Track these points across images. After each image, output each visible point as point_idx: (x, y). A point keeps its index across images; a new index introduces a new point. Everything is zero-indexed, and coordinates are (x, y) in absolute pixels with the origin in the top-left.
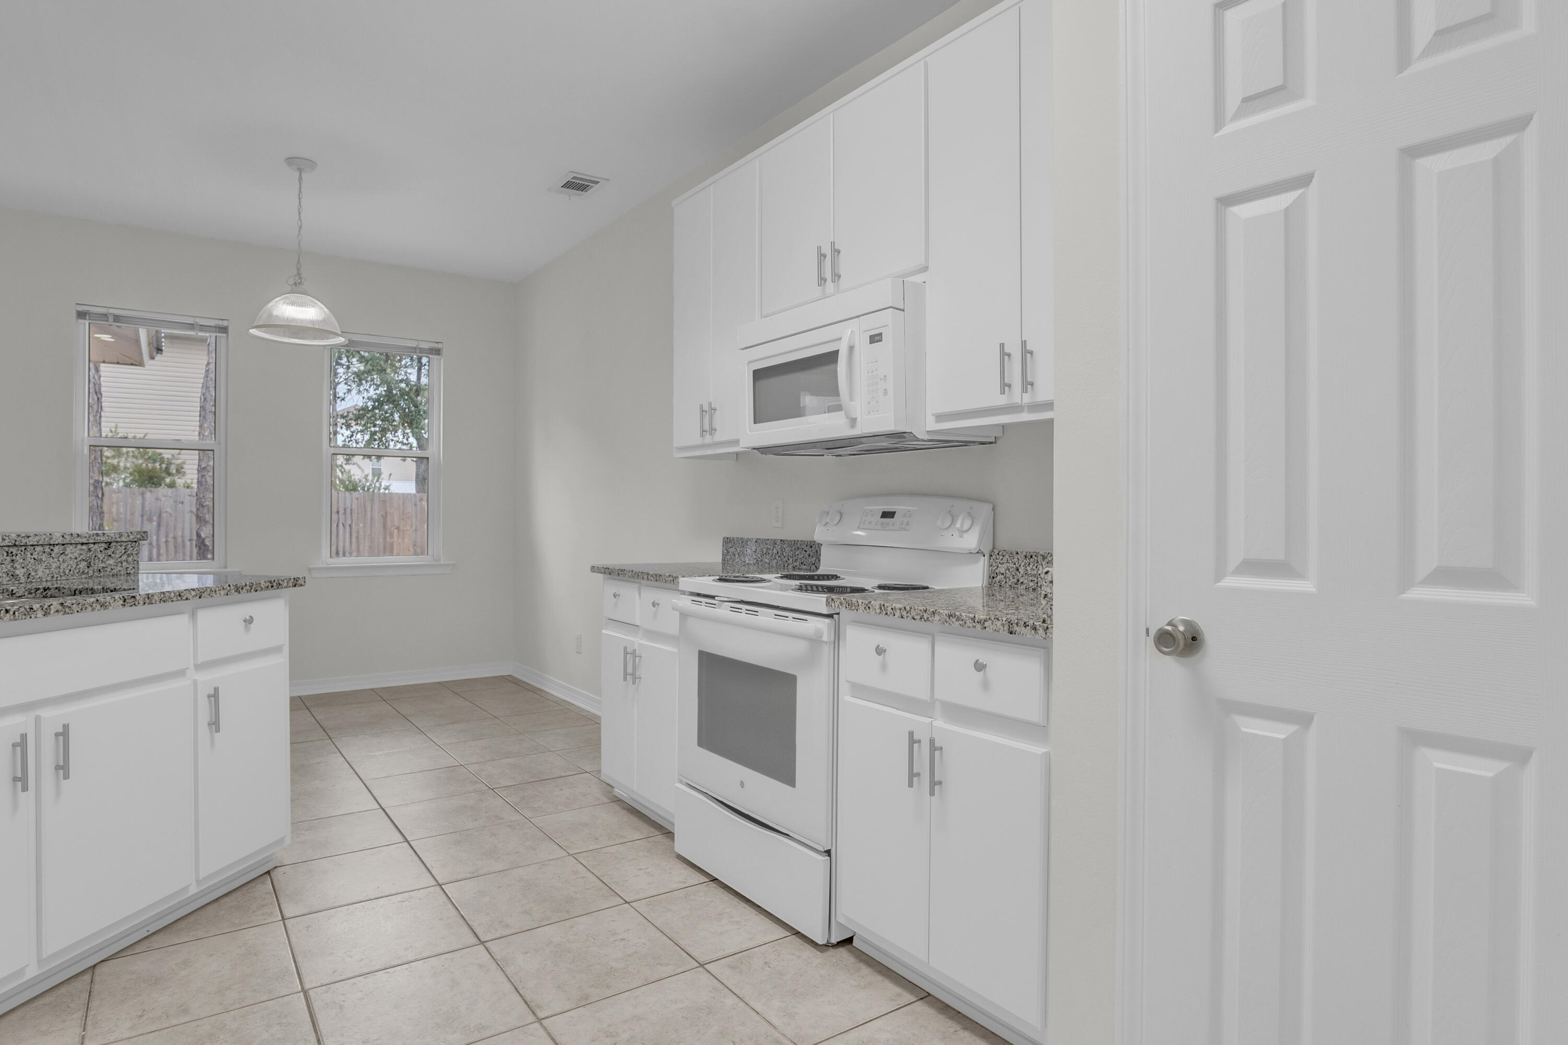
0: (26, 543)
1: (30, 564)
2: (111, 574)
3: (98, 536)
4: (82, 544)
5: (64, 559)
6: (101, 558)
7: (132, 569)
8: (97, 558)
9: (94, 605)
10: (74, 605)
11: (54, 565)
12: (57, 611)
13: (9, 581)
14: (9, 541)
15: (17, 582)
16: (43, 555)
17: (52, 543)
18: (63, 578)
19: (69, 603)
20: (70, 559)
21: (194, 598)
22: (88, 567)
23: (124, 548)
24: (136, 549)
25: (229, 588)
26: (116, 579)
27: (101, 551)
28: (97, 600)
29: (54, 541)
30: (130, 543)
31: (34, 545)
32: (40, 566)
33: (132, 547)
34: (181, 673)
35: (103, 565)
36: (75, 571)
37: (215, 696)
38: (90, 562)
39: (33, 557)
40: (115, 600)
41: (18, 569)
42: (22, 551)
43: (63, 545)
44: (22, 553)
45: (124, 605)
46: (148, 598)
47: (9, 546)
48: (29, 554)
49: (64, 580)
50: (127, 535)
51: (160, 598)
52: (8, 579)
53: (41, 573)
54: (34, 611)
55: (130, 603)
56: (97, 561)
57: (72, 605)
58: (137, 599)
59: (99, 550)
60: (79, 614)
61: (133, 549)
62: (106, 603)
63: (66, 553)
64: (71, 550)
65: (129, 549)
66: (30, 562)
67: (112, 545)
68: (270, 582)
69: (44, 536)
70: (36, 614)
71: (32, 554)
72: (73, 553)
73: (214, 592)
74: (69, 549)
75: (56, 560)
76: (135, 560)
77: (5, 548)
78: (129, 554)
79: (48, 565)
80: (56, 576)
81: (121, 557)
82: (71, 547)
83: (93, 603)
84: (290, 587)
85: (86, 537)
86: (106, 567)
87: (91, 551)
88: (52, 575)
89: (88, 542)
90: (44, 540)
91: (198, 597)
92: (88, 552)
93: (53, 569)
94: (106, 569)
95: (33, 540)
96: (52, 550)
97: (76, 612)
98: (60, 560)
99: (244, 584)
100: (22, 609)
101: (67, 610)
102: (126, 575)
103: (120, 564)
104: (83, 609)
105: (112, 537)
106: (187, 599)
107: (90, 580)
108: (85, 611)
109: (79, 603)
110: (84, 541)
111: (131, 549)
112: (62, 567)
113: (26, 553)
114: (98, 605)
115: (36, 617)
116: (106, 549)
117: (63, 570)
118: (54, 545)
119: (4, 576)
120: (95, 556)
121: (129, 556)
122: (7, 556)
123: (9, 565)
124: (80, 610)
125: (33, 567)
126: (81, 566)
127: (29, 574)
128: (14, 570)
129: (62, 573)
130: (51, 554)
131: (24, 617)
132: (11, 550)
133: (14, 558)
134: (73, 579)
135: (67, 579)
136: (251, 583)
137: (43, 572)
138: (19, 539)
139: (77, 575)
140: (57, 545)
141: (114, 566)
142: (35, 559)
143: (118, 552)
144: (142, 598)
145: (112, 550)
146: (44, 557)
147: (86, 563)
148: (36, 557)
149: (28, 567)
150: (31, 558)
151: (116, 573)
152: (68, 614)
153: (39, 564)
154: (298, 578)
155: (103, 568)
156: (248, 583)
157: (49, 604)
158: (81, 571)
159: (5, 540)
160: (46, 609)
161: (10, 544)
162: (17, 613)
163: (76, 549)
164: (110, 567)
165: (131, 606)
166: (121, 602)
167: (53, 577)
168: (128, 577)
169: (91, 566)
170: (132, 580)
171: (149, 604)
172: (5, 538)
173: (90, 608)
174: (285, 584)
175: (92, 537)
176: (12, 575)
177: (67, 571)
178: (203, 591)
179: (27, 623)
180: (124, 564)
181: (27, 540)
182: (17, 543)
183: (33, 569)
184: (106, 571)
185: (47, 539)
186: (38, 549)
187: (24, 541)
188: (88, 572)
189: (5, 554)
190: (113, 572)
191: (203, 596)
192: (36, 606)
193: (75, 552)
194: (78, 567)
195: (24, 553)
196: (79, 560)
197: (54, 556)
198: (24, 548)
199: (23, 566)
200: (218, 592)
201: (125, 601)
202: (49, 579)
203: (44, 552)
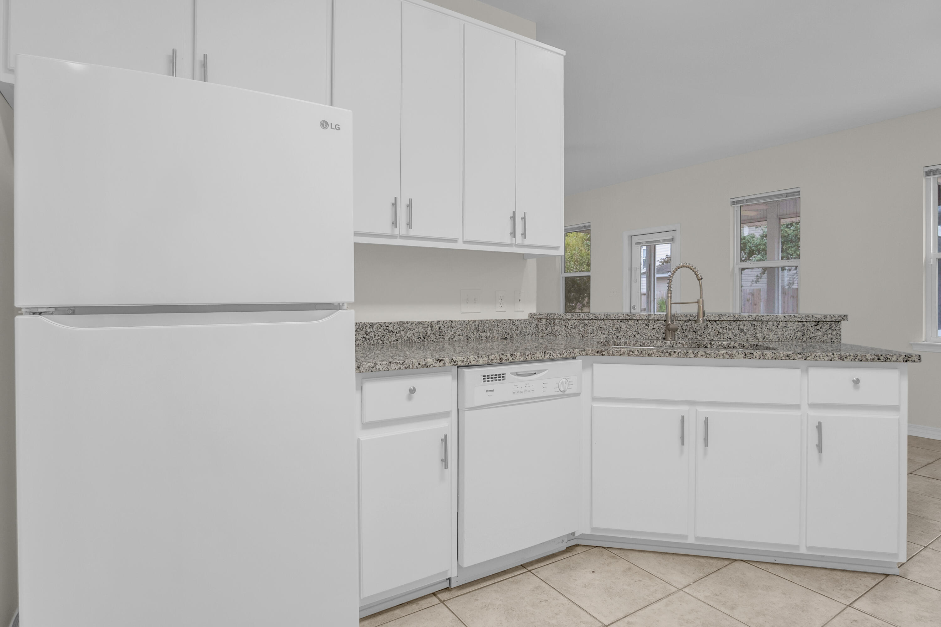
0: (762, 320)
1: (765, 331)
2: (819, 341)
3: (808, 317)
4: (798, 322)
5: (786, 330)
6: (812, 331)
7: (835, 339)
8: (809, 330)
9: (725, 355)
10: (712, 354)
11: (780, 333)
12: (702, 355)
13: (753, 339)
14: (752, 318)
15: (758, 341)
16: (773, 327)
17: (777, 320)
18: (786, 341)
19: (709, 352)
20: (790, 330)
21: (800, 359)
22: (803, 335)
23: (829, 325)
24: (838, 326)
25: (832, 356)
26: (823, 344)
27: (811, 326)
28: (727, 353)
29: (779, 319)
30: (833, 322)
31: (767, 321)
32: (771, 332)
33: (835, 325)
34: (797, 407)
35: (814, 335)
36: (794, 337)
37: (819, 427)
38: (804, 333)
39: (766, 327)
40: (739, 354)
41: (758, 334)
42: (760, 324)
43: (786, 321)
44: (760, 325)
45: (745, 358)
46: (763, 355)
47: (752, 321)
48: (764, 326)
49: (786, 342)
50: (830, 317)
51: (772, 356)
52: (752, 338)
53: (772, 337)
54: (689, 354)
55: (749, 357)
56: (809, 332)
57: (711, 353)
58: (755, 355)
59: (810, 325)
60: (715, 359)
61: (836, 327)
62: (732, 355)
63: (788, 326)
64: (791, 325)
65: (833, 326)
66: (765, 330)
67: (820, 323)
68: (877, 356)
69: (772, 316)
70: (690, 356)
71: (766, 326)
72: (792, 327)
73: (818, 357)
74: (789, 324)
75: (781, 330)
76: (838, 334)
77: (750, 322)
78: (833, 329)
79: (776, 332)
80: (781, 339)
81: (827, 331)
82: (791, 323)
83: (724, 354)
84: (900, 361)
85: (800, 318)
86: (816, 337)
87: (804, 326)
88: (779, 339)
89: (801, 320)
90: (773, 318)
91: (804, 359)
92: (802, 326)
93: (779, 335)
94: (815, 338)
95: (766, 318)
96: (778, 324)
97: (713, 357)
98: (784, 330)
99: (848, 354)
100: (683, 352)
101: (708, 356)
102: (831, 343)
103: (826, 336)
104: (718, 356)
105: (819, 318)
106: (794, 359)
107: (804, 344)
108: (719, 358)
109: (715, 353)
110: (799, 320)
111: (835, 326)
112: (785, 334)
113: (763, 325)
114: (727, 355)
115: (690, 357)
116: (815, 325)
117: (785, 336)
118: (780, 321)
119: (750, 336)
120: (808, 329)
121: (833, 330)
122: (752, 326)
123: (753, 331)
124: (715, 357)
125: (767, 333)
126: (797, 334)
127: (765, 337)
128: (756, 334)
129: (785, 338)
130: (778, 327)
131: (683, 356)
132: (754, 323)
133: (756, 327)
134: (793, 342)
135: (789, 342)
136: (856, 355)
137: (773, 336)
138: (758, 317)
139: (795, 340)
140: (782, 321)
141: (821, 336)
142: (768, 329)
143: (824, 328)
144: (758, 355)
145: (820, 326)
146: (773, 328)
147: (801, 333)
148: (768, 328)
149: (764, 333)
150: (766, 328)
151: (823, 340)
152: (709, 358)
153: (770, 332)
154: (911, 355)
155: (814, 337)
156: (852, 354)
157: (698, 351)
158: (798, 337)
159: (749, 317)
160: (696, 354)
161: (752, 320)
162: (679, 354)
163: (794, 325)
164: (819, 336)
165: (750, 358)
166: (743, 355)
167: (779, 340)
168: (833, 344)
169: (804, 335)
170: (835, 346)
171: (763, 359)
172: (749, 316)
173: (722, 357)
174: (894, 358)
175: (804, 318)
176: (755, 337)
177: (788, 337)
178: (808, 355)
179: (685, 360)
180: (829, 335)
181: (762, 318)
182: (756, 319)
183: (767, 334)
184: (816, 339)
185: (774, 318)
186: (770, 323)
187: (760, 319)
188: (802, 338)
189: (750, 325)
190: (821, 340)
191: (808, 359)
192: (690, 351)
193: (794, 326)
194: (795, 335)
195: (762, 325)
196: (796, 331)
197: (780, 328)
198: (761, 322)
199: (761, 332)
200: (822, 358)
201: (745, 355)
202: (776, 340)
203: (774, 325)
